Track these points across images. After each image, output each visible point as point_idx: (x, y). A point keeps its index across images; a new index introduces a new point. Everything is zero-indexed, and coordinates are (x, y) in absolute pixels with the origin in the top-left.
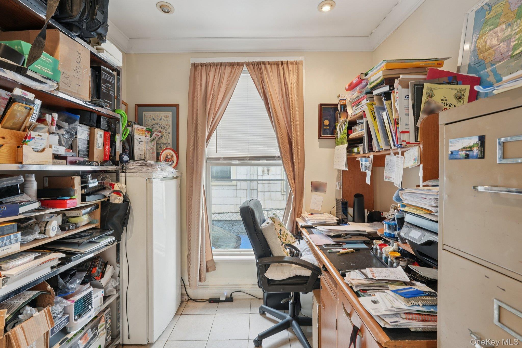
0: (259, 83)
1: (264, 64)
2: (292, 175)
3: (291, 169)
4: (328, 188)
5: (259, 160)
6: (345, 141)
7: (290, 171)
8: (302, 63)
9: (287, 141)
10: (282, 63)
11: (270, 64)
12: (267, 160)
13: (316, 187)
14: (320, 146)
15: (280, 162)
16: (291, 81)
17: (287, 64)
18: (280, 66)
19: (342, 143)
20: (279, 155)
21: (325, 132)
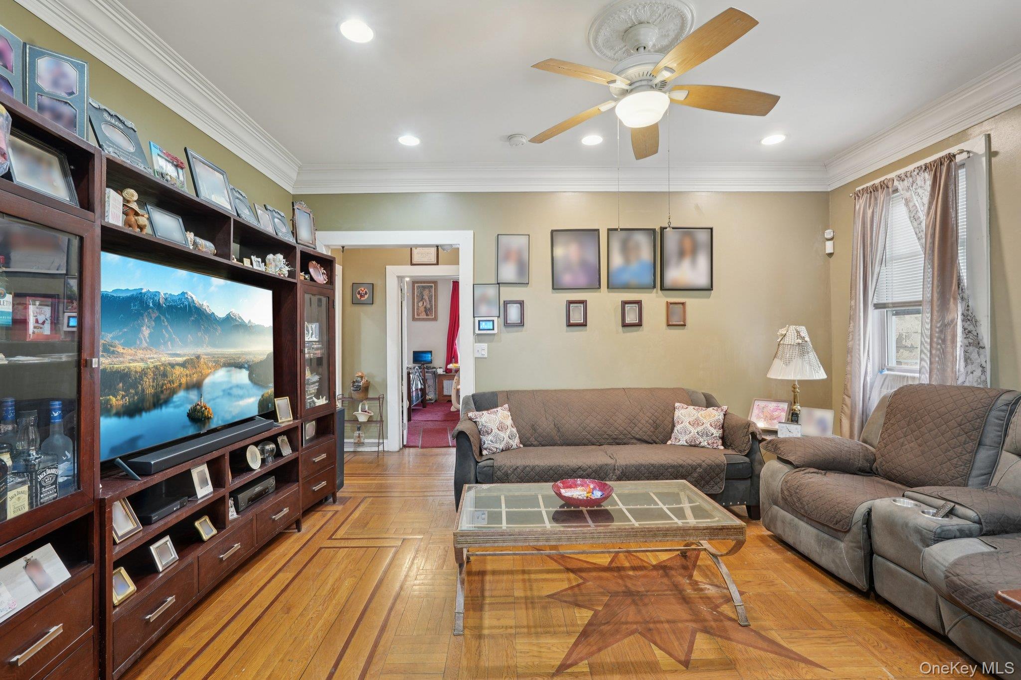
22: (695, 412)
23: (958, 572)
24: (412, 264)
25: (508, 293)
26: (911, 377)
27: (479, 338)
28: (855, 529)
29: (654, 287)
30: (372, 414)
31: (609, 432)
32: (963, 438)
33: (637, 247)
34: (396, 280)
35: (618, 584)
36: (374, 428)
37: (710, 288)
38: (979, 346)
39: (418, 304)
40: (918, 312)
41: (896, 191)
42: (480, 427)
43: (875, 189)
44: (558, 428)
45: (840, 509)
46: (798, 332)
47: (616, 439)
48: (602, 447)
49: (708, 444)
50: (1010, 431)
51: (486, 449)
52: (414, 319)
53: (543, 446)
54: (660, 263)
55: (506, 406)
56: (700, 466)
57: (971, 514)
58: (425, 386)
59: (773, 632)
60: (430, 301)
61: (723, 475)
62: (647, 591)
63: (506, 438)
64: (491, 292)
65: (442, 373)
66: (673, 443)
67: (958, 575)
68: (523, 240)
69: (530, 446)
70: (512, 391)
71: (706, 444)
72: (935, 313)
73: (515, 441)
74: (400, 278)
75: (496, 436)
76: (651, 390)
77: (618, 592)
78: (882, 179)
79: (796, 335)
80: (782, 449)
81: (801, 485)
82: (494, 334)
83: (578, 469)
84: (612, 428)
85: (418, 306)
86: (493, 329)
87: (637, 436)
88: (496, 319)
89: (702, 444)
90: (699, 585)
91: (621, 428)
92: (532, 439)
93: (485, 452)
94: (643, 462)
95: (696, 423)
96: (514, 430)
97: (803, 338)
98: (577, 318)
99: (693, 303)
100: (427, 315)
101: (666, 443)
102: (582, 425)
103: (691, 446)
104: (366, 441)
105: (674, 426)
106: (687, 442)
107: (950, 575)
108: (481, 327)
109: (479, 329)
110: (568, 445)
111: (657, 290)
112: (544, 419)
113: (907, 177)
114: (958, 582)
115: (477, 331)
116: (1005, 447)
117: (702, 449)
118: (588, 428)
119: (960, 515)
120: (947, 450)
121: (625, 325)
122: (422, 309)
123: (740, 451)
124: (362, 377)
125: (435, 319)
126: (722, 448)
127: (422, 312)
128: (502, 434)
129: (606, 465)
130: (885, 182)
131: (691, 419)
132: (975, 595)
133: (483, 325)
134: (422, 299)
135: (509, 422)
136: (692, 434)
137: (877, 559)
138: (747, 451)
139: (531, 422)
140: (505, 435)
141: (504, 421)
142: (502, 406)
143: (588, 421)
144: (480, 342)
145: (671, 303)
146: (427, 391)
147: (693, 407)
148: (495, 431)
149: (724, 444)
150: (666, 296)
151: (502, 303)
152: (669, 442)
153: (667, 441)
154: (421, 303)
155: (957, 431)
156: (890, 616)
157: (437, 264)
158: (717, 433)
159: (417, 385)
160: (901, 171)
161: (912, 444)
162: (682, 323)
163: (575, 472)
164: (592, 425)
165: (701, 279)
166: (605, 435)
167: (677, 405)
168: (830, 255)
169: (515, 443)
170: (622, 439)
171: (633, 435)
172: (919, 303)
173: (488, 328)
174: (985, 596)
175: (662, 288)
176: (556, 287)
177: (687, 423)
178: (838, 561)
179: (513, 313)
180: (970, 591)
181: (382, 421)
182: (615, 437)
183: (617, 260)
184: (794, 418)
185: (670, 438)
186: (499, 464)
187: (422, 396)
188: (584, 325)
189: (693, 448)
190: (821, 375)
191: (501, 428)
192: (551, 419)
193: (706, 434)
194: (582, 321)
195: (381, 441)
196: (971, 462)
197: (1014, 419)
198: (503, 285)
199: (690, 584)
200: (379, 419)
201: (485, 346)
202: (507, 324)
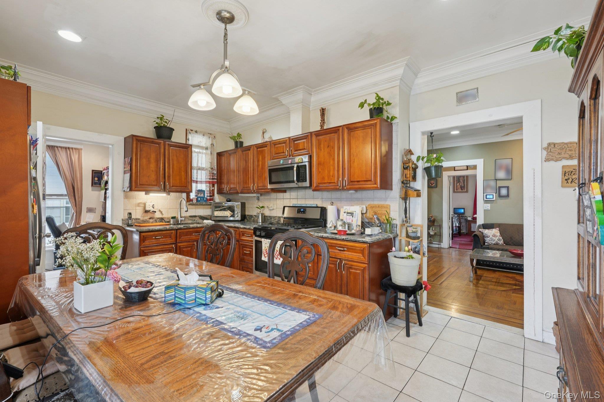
0: (53, 157)
1: (57, 147)
2: (74, 204)
3: (74, 201)
4: (97, 211)
5: (52, 196)
6: (104, 189)
7: (73, 202)
8: (81, 149)
9: (72, 187)
10: (69, 148)
11: (61, 147)
12: (57, 196)
13: (90, 210)
14: (92, 190)
15: (67, 197)
16: (75, 157)
17: (72, 149)
18: (68, 149)
19: (103, 190)
20: (66, 194)
21: (96, 183)
24: (455, 170)
25: (500, 184)
27: (486, 202)
30: (436, 232)
34: (447, 178)
36: (437, 238)
39: (456, 184)
42: (484, 235)
51: (487, 243)
52: (454, 192)
53: (516, 246)
55: (498, 228)
58: (460, 225)
60: (464, 183)
63: (497, 240)
64: (493, 183)
65: (470, 220)
68: (509, 161)
74: (449, 177)
75: (492, 238)
82: (494, 200)
85: (457, 186)
86: (493, 198)
88: (494, 194)
93: (486, 244)
96: (501, 238)
100: (462, 190)
104: (434, 243)
108: (487, 197)
109: (486, 198)
115: (485, 199)
122: (459, 187)
124: (432, 217)
125: (467, 192)
127: (459, 188)
128: (494, 238)
133: (488, 197)
134: (459, 182)
135: (498, 234)
141: (496, 234)
142: (496, 228)
146: (462, 228)
148: (491, 236)
151: (498, 187)
154: (459, 183)
157: (467, 169)
159: (456, 224)
169: (501, 242)
173: (491, 198)
179: (504, 192)
181: (440, 235)
186: (491, 247)
187: (458, 230)
191: (494, 236)
195: (440, 243)
198: (498, 180)
200: (439, 234)
201: (489, 205)
202: (500, 196)
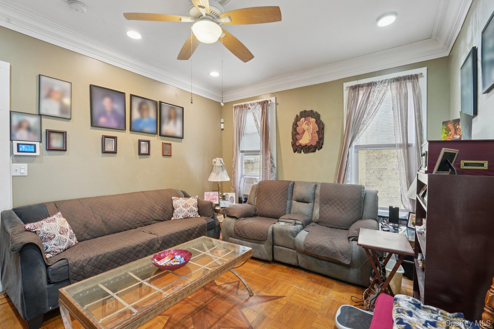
22: (184, 200)
23: (308, 242)
25: (48, 124)
26: (254, 178)
27: (17, 159)
28: (269, 238)
29: (157, 134)
31: (140, 219)
32: (283, 198)
33: (148, 109)
35: (188, 307)
37: (182, 138)
38: (273, 166)
40: (259, 155)
41: (249, 109)
43: (241, 107)
44: (105, 223)
45: (262, 231)
46: (221, 161)
47: (144, 222)
48: (138, 229)
49: (194, 216)
50: (294, 194)
51: (49, 253)
53: (95, 238)
54: (159, 121)
55: (59, 213)
56: (197, 227)
57: (300, 222)
59: (261, 292)
61: (206, 230)
62: (206, 302)
63: (68, 239)
64: (33, 121)
66: (175, 218)
67: (308, 243)
69: (84, 240)
70: (59, 202)
71: (192, 216)
72: (264, 155)
73: (74, 240)
75: (59, 239)
76: (158, 191)
77: (193, 312)
78: (245, 103)
79: (220, 162)
80: (230, 212)
81: (243, 225)
82: (35, 156)
83: (137, 246)
84: (142, 216)
86: (35, 152)
87: (156, 218)
88: (38, 144)
89: (191, 216)
90: (222, 287)
91: (146, 215)
92: (85, 235)
94: (172, 232)
95: (186, 206)
96: (72, 231)
97: (222, 163)
98: (110, 147)
99: (175, 144)
101: (171, 219)
102: (122, 218)
103: (185, 218)
105: (173, 209)
106: (183, 217)
107: (305, 244)
108: (21, 149)
109: (18, 151)
110: (114, 233)
111: (158, 135)
112: (94, 219)
113: (253, 105)
114: (308, 246)
115: (15, 153)
116: (293, 199)
117: (191, 219)
118: (127, 219)
119: (298, 223)
120: (279, 203)
121: (140, 154)
123: (208, 216)
126: (199, 216)
128: (64, 237)
129: (153, 239)
130: (246, 105)
131: (183, 204)
132: (314, 248)
133: (23, 148)
135: (67, 226)
136: (185, 212)
137: (275, 247)
138: (212, 217)
139: (83, 222)
140: (66, 237)
141: (63, 226)
142: (55, 214)
143: (125, 214)
144: (18, 162)
145: (165, 144)
147: (182, 198)
148: (58, 235)
149: (199, 214)
150: (162, 140)
151: (44, 131)
152: (173, 219)
153: (171, 218)
155: (281, 196)
156: (280, 266)
158: (196, 209)
160: (252, 102)
161: (268, 202)
162: (170, 154)
163: (135, 249)
164: (129, 216)
165: (178, 133)
166: (138, 221)
167: (173, 198)
168: (223, 129)
169: (74, 241)
170: (147, 222)
171: (154, 218)
172: (259, 151)
173: (29, 150)
174: (317, 247)
175: (160, 135)
176: (94, 124)
177: (182, 207)
178: (262, 253)
180: (312, 247)
182: (144, 221)
183: (136, 115)
184: (224, 198)
185: (173, 216)
186: (74, 261)
188: (115, 152)
189: (186, 219)
190: (228, 179)
191: (63, 231)
192: (99, 217)
193: (191, 211)
194: (113, 150)
196: (286, 205)
197: (294, 190)
198: (44, 116)
199: (218, 288)
201: (24, 166)
202: (49, 149)
